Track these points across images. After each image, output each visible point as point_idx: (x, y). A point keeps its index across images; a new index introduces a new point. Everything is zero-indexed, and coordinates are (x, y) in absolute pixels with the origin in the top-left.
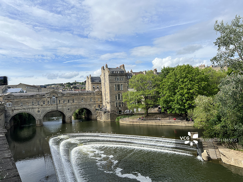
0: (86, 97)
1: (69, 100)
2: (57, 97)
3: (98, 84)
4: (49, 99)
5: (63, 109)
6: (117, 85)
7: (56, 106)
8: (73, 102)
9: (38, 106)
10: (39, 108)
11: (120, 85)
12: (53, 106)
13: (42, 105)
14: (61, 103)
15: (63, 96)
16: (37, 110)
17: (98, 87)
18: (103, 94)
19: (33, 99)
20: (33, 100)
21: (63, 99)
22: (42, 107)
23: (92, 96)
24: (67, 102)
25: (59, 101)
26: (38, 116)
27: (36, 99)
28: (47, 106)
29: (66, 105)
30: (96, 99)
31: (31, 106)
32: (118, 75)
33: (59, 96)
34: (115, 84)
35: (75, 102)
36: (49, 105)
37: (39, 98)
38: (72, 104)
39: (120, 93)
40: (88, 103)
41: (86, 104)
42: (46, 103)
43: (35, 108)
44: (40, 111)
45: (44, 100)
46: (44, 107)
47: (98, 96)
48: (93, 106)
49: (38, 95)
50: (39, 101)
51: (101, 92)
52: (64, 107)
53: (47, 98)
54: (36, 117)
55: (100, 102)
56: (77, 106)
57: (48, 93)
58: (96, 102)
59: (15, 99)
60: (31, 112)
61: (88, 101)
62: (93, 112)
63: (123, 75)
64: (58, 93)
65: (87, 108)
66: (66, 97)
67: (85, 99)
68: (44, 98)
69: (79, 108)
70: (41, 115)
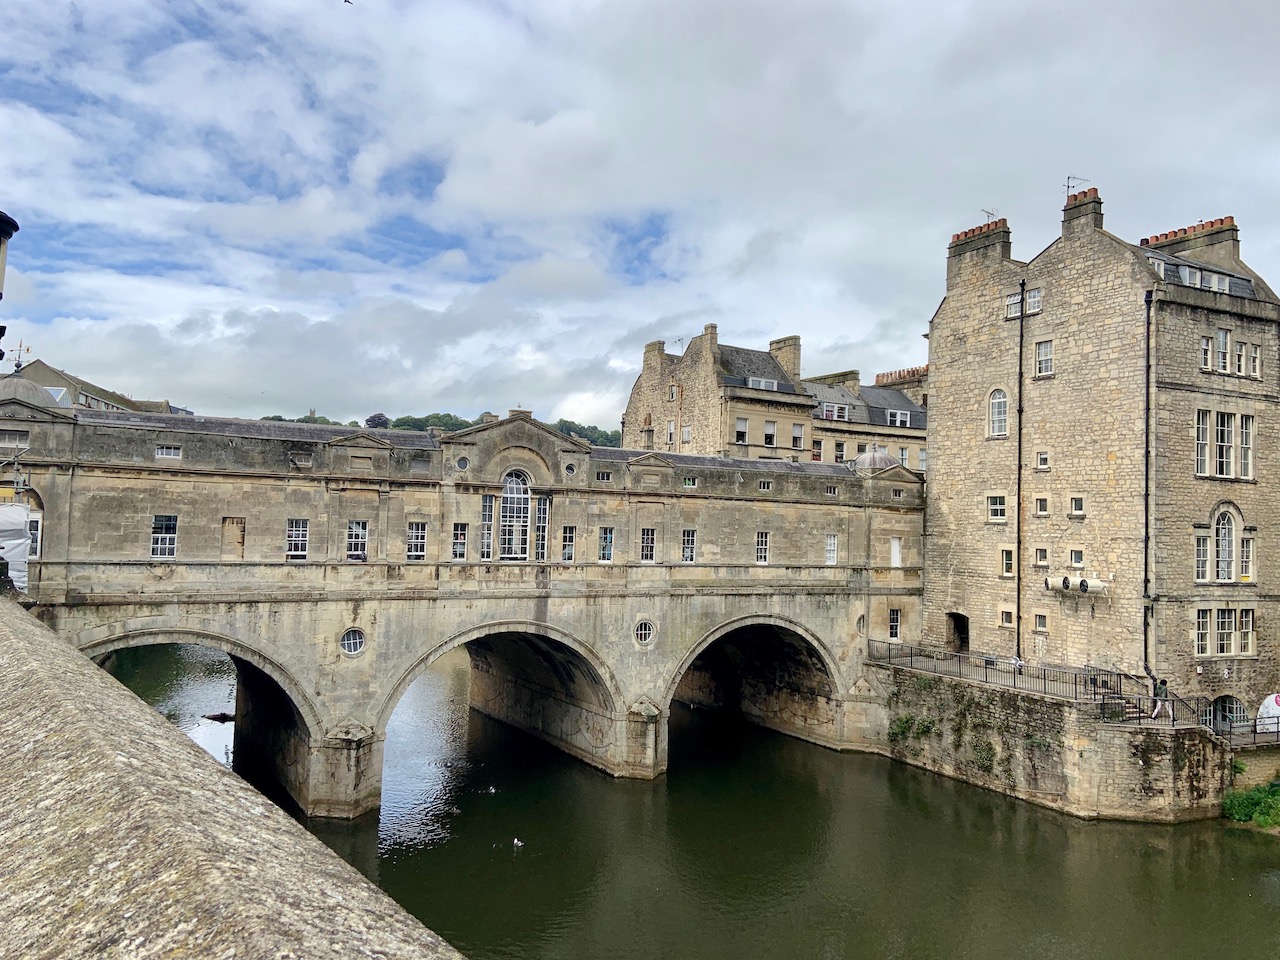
0: (791, 512)
2: (545, 495)
4: (469, 508)
5: (595, 620)
6: (1213, 418)
7: (530, 585)
9: (346, 575)
10: (357, 602)
12: (503, 589)
13: (391, 571)
14: (578, 559)
15: (603, 485)
16: (334, 617)
18: (960, 506)
19: (306, 487)
21: (601, 516)
22: (399, 587)
24: (630, 556)
25: (560, 534)
26: (337, 699)
27: (337, 494)
28: (450, 582)
29: (623, 582)
30: (878, 547)
31: (277, 571)
32: (1225, 312)
33: (566, 483)
34: (1199, 401)
35: (702, 555)
36: (464, 568)
37: (372, 482)
38: (680, 575)
39: (1235, 505)
40: (805, 577)
41: (788, 591)
42: (438, 547)
43: (318, 599)
44: (367, 630)
45: (417, 513)
46: (413, 596)
47: (895, 515)
48: (847, 615)
49: (364, 442)
50: (362, 514)
51: (916, 475)
52: (606, 602)
53: (458, 485)
54: (317, 701)
55: (901, 573)
56: (719, 604)
57: (468, 439)
58: (877, 570)
59: (92, 468)
60: (262, 644)
61: (811, 559)
62: (843, 668)
63: (1259, 320)
64: (558, 442)
65: (800, 631)
66: (630, 494)
67: (786, 536)
68: (427, 485)
69: (736, 626)
70: (373, 687)
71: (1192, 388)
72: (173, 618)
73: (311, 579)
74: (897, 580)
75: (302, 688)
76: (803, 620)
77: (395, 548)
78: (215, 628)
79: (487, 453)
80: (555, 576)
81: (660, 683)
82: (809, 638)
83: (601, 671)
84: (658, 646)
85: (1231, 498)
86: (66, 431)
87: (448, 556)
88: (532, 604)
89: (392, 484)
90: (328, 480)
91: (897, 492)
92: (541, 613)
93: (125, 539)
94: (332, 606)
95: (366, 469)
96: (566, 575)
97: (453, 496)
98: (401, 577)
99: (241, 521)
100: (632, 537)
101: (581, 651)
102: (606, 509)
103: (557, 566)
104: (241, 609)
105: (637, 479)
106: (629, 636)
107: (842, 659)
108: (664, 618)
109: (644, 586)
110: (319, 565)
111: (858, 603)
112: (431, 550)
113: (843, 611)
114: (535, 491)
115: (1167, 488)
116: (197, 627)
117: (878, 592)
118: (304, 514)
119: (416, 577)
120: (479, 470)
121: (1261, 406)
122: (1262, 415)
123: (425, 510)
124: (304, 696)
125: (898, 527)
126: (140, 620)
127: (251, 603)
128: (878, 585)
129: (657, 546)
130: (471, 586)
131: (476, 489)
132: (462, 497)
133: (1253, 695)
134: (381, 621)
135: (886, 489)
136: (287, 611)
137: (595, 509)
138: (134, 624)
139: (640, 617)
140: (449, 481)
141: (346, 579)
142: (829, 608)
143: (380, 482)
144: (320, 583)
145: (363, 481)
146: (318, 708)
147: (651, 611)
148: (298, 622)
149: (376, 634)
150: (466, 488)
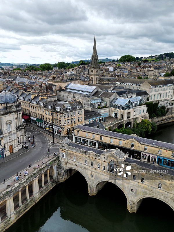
5: (124, 186)
9: (91, 168)
10: (92, 172)
13: (95, 169)
19: (86, 156)
21: (125, 171)
27: (90, 158)
28: (103, 173)
29: (129, 182)
31: (84, 165)
33: (119, 164)
35: (145, 183)
38: (140, 184)
45: (99, 163)
46: (98, 173)
52: (126, 184)
60: (83, 173)
67: (166, 186)
68: (100, 160)
69: (152, 197)
70: (94, 182)
72: (75, 167)
73: (87, 167)
75: (87, 179)
77: (96, 166)
78: (79, 169)
79: (108, 157)
80: (117, 177)
84: (135, 194)
86: (67, 146)
87: (102, 169)
90: (89, 156)
92: (115, 181)
93: (71, 158)
94: (89, 171)
95: (93, 156)
98: (97, 170)
99: (81, 159)
101: (121, 189)
104: (81, 168)
105: (132, 167)
106: (130, 190)
108: (136, 190)
109: (132, 184)
112: (100, 168)
114: (115, 164)
116: (77, 169)
118: (87, 159)
119: (99, 171)
120: (106, 159)
123: (100, 163)
126: (72, 166)
129: (136, 178)
130: (105, 174)
132: (104, 162)
134: (94, 175)
139: (132, 188)
140: (102, 160)
143: (94, 158)
146: (88, 182)
147: (134, 188)
148: (86, 171)
149: (94, 176)
150: (105, 162)
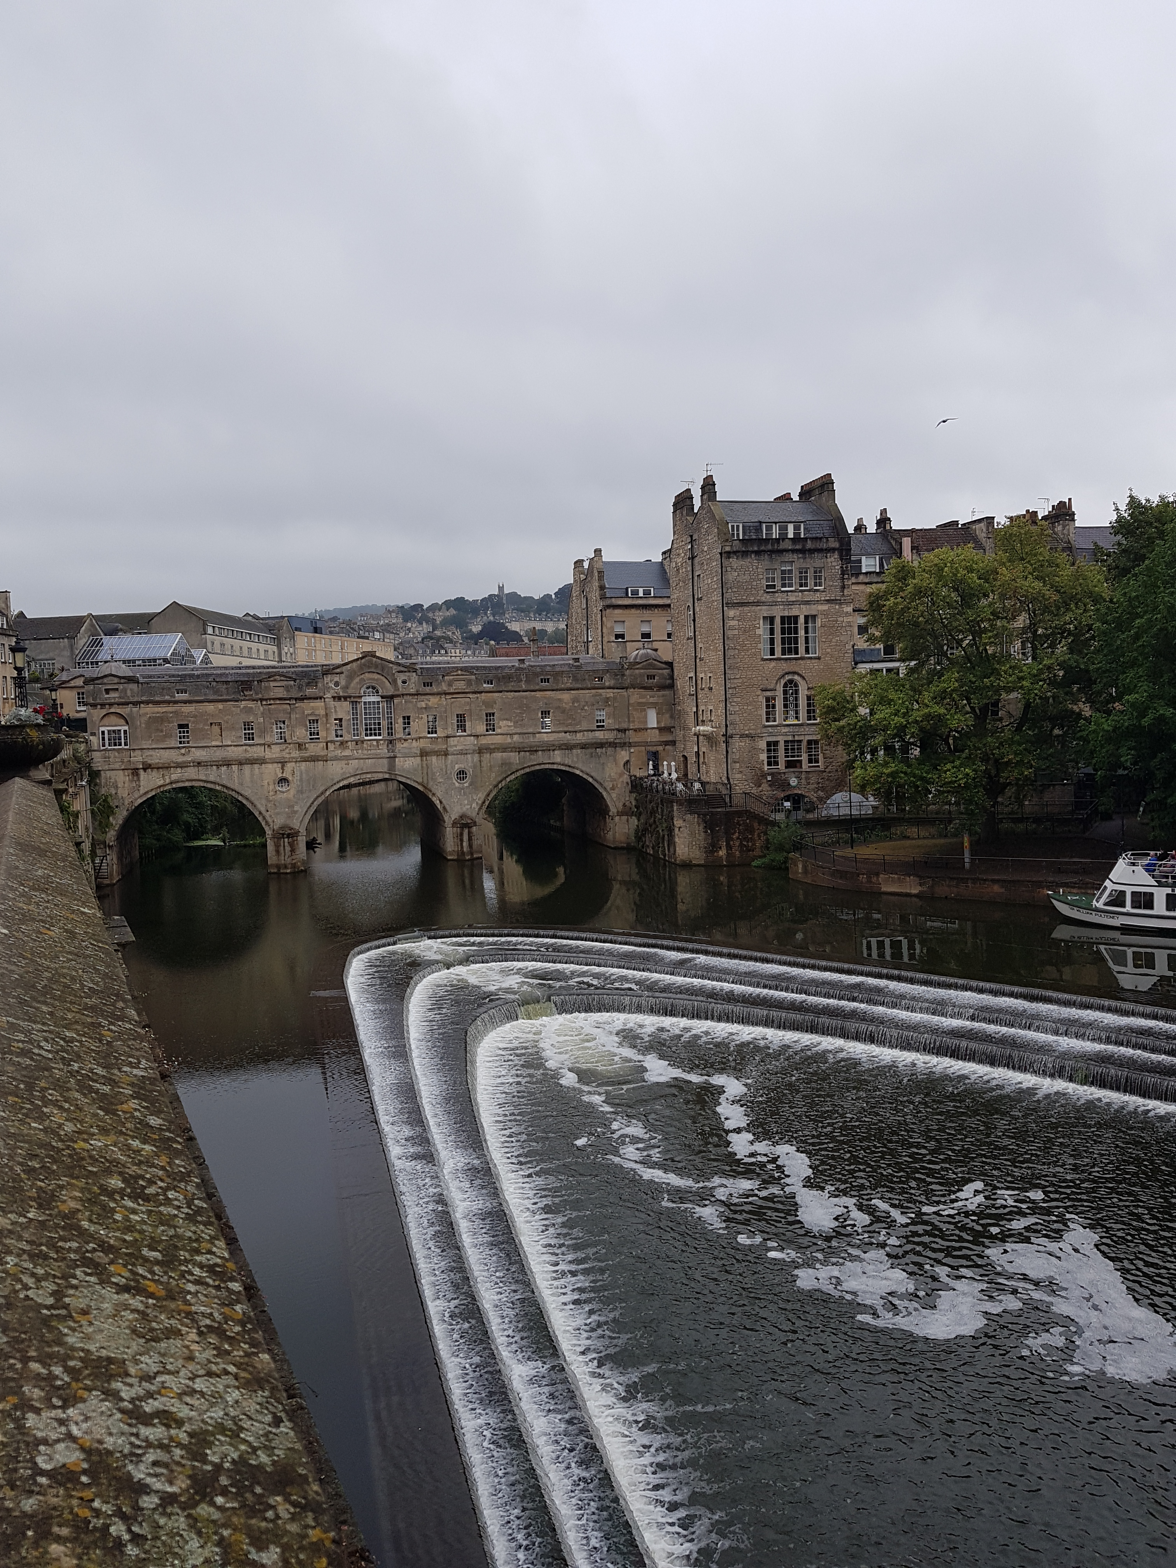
0: (566, 696)
1: (461, 719)
2: (390, 698)
3: (647, 614)
4: (343, 710)
5: (427, 769)
6: (778, 621)
7: (384, 750)
8: (490, 727)
9: (276, 749)
10: (283, 764)
11: (802, 620)
12: (366, 753)
13: (300, 746)
14: (413, 736)
15: (428, 689)
16: (272, 771)
17: (645, 629)
18: (683, 684)
19: (251, 704)
20: (249, 710)
21: (427, 708)
22: (305, 755)
23: (610, 693)
24: (450, 732)
25: (401, 720)
26: (278, 814)
27: (266, 707)
28: (334, 751)
29: (444, 747)
30: (636, 714)
31: (240, 748)
32: (787, 551)
33: (401, 691)
34: (765, 611)
35: (500, 727)
36: (342, 743)
37: (285, 699)
38: (484, 741)
39: (799, 674)
40: (580, 738)
41: (568, 747)
42: (327, 732)
43: (262, 761)
44: (290, 779)
45: (312, 714)
46: (314, 759)
47: (651, 693)
48: (615, 760)
49: (277, 677)
50: (282, 717)
51: (666, 663)
52: (434, 758)
53: (334, 697)
54: (267, 815)
55: (657, 731)
56: (514, 757)
57: (338, 670)
58: (635, 730)
59: (147, 703)
60: (236, 786)
61: (585, 725)
62: (614, 795)
63: (820, 551)
64: (395, 667)
65: (578, 772)
66: (446, 694)
67: (563, 712)
68: (316, 698)
69: (528, 770)
70: (296, 808)
71: (758, 603)
72: (191, 773)
73: (257, 752)
74: (655, 736)
75: (260, 806)
76: (580, 766)
77: (301, 734)
78: (212, 778)
79: (351, 677)
80: (399, 746)
81: (474, 805)
82: (585, 776)
83: (434, 799)
84: (470, 785)
85: (796, 669)
86: (134, 686)
87: (332, 737)
88: (385, 761)
89: (296, 699)
90: (261, 700)
91: (653, 677)
92: (392, 766)
93: (165, 736)
94: (270, 766)
95: (281, 693)
96: (406, 744)
97: (332, 703)
98: (306, 749)
99: (220, 724)
100: (449, 720)
101: (420, 788)
102: (430, 704)
103: (400, 739)
104: (224, 768)
105: (450, 684)
106: (449, 778)
107: (613, 789)
108: (475, 767)
109: (459, 748)
110: (260, 745)
111: (623, 753)
112: (322, 734)
113: (611, 758)
114: (382, 697)
115: (738, 668)
116: (204, 778)
117: (637, 744)
118: (251, 719)
119: (315, 749)
120: (346, 687)
121: (825, 607)
122: (825, 614)
123: (317, 712)
124: (260, 813)
125: (651, 700)
126: (176, 774)
127: (228, 765)
128: (636, 740)
129: (468, 724)
130: (347, 753)
131: (345, 698)
132: (337, 704)
133: (821, 793)
134: (297, 773)
135: (641, 675)
136: (247, 768)
137: (423, 705)
138: (174, 777)
139: (457, 767)
140: (328, 695)
141: (275, 752)
142: (599, 757)
143: (290, 699)
144: (262, 754)
145: (280, 699)
146: (268, 818)
147: (468, 763)
148: (252, 775)
149: (295, 781)
150: (339, 698)
